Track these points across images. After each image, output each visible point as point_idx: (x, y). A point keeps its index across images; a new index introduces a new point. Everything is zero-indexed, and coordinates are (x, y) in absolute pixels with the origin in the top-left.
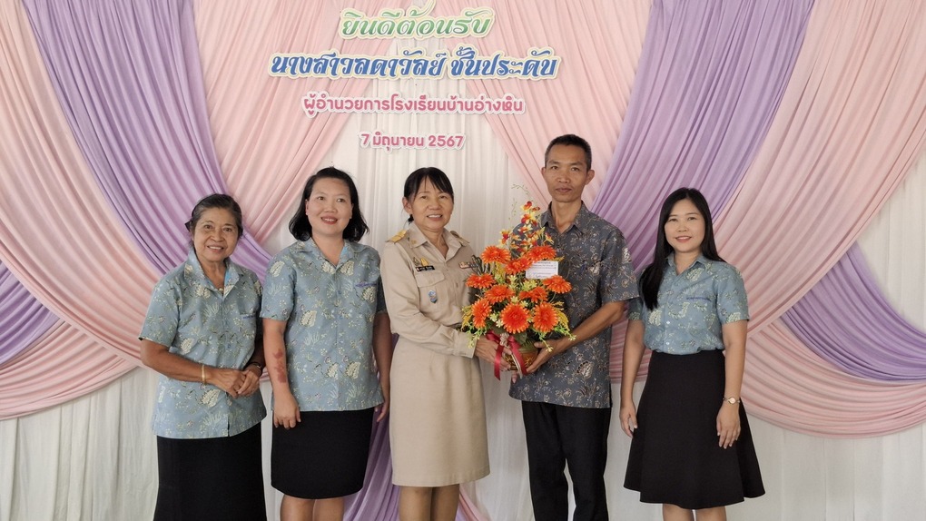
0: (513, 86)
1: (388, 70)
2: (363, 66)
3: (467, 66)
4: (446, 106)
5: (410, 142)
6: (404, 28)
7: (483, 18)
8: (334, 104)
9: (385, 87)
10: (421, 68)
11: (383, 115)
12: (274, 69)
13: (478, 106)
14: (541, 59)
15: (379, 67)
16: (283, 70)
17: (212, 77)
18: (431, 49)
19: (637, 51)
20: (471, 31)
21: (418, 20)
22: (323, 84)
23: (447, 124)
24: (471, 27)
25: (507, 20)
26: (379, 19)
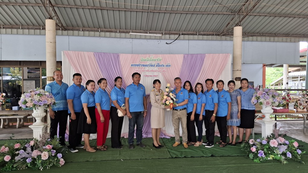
0: (165, 68)
1: (147, 66)
2: (144, 65)
3: (158, 65)
4: (155, 71)
5: (150, 76)
6: (149, 60)
7: (160, 59)
8: (140, 71)
9: (147, 68)
10: (152, 66)
11: (146, 72)
12: (131, 66)
13: (160, 71)
14: (168, 65)
15: (146, 66)
16: (133, 66)
17: (122, 67)
18: (153, 63)
19: (181, 64)
20: (159, 61)
21: (151, 59)
22: (138, 68)
23: (156, 74)
24: (159, 60)
25: (164, 59)
26: (146, 59)
